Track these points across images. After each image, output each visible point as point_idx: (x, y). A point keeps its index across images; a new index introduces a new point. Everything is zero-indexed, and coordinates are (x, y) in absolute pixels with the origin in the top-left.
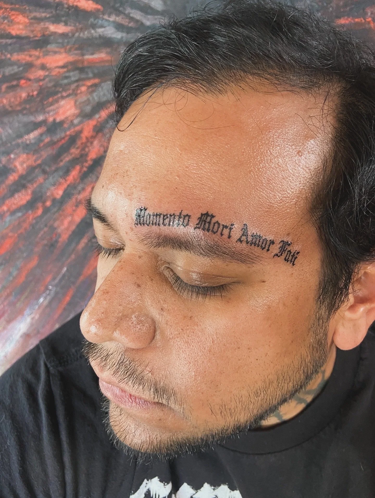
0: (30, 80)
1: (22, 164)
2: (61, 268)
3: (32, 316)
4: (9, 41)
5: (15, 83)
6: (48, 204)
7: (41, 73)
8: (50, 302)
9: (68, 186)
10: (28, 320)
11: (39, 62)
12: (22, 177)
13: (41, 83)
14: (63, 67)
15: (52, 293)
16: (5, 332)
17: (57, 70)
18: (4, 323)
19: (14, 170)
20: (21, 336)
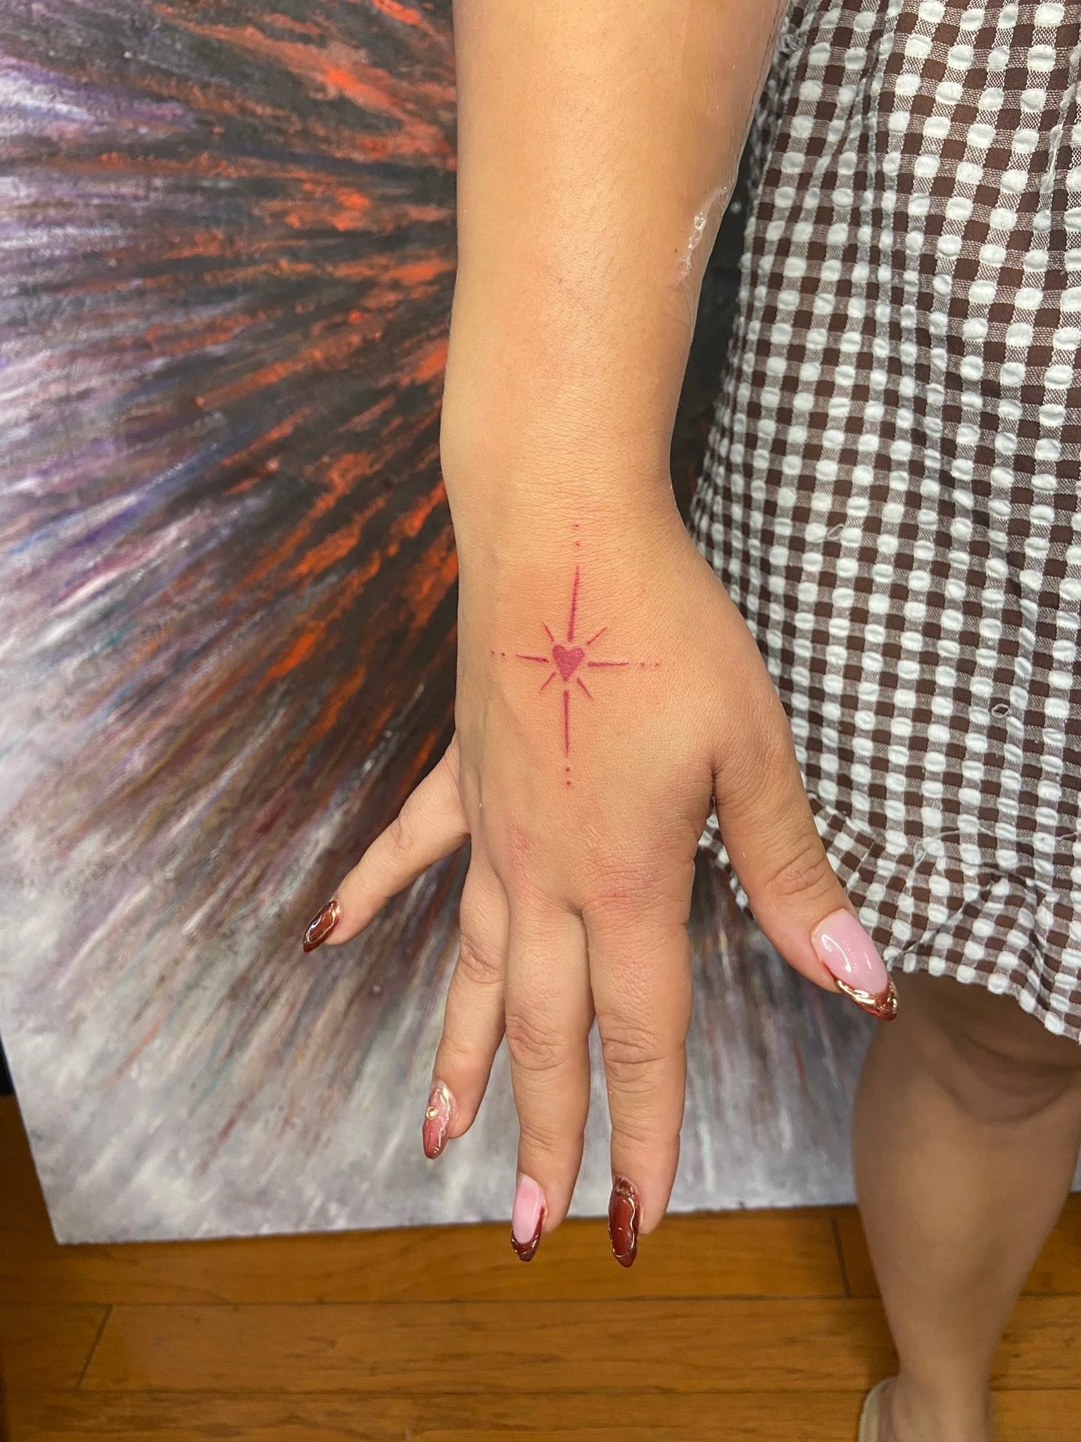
0: (368, 311)
1: (343, 475)
2: (414, 686)
3: (346, 806)
4: (331, 242)
5: (338, 319)
6: (393, 550)
7: (392, 297)
8: (387, 769)
9: (434, 508)
10: (338, 817)
11: (386, 278)
12: (343, 501)
13: (390, 316)
14: (430, 283)
15: (393, 746)
16: (284, 851)
17: (422, 289)
18: (284, 830)
19: (327, 488)
20: (319, 860)
